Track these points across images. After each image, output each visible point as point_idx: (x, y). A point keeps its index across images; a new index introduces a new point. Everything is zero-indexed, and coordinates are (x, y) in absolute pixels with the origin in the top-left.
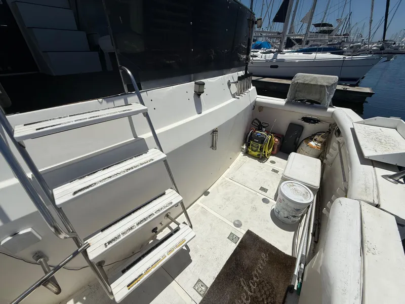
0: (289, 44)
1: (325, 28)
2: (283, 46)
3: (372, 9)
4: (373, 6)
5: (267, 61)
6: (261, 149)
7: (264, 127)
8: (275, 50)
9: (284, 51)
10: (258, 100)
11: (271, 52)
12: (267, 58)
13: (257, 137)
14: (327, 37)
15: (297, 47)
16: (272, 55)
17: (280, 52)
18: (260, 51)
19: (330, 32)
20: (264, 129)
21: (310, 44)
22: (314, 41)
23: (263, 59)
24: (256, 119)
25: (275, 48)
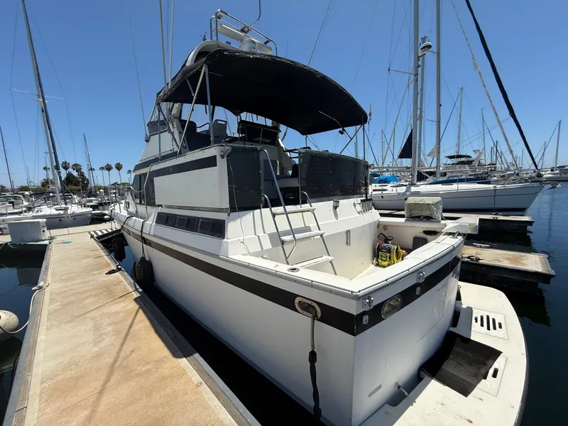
0: (421, 177)
1: (463, 159)
2: (416, 179)
3: (507, 141)
4: (506, 139)
5: (399, 194)
6: (390, 258)
7: (390, 240)
8: (407, 183)
9: (418, 183)
10: (380, 220)
11: (403, 185)
12: (399, 191)
13: (384, 248)
14: (467, 168)
15: (431, 179)
16: (405, 188)
17: (412, 184)
18: (390, 185)
19: (470, 163)
20: (390, 242)
21: (447, 176)
22: (452, 172)
23: (394, 192)
24: (382, 234)
25: (406, 181)
